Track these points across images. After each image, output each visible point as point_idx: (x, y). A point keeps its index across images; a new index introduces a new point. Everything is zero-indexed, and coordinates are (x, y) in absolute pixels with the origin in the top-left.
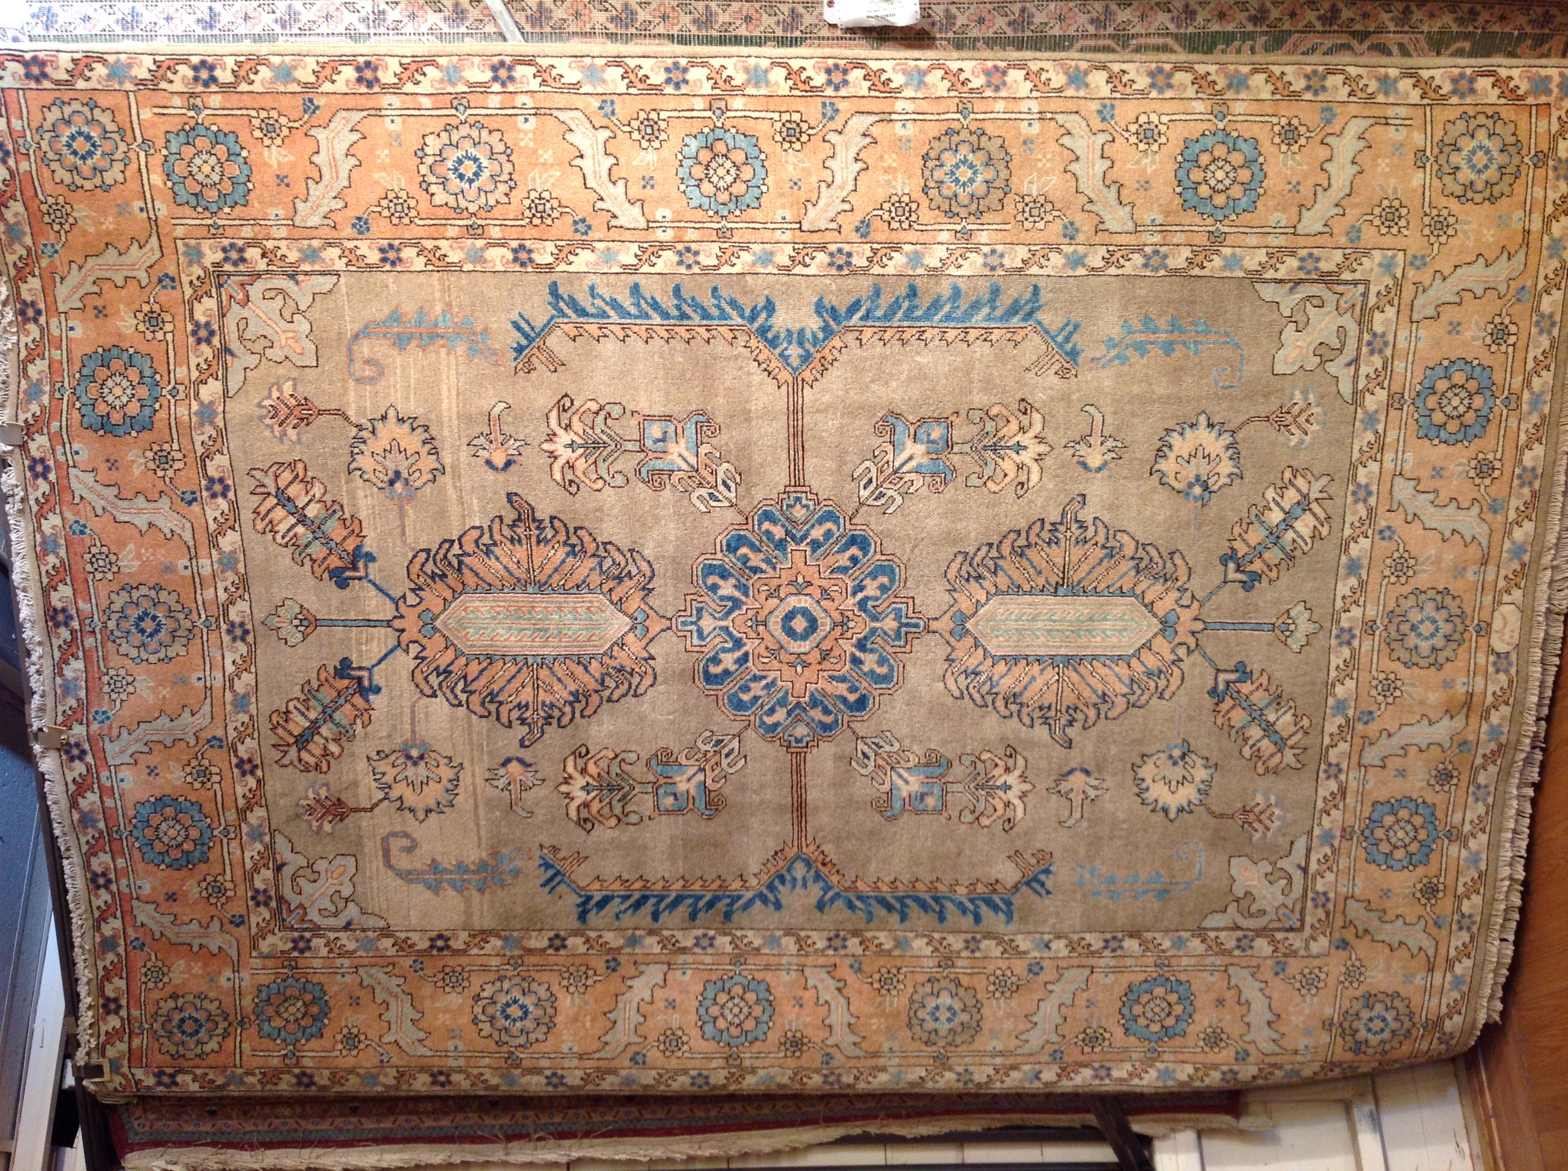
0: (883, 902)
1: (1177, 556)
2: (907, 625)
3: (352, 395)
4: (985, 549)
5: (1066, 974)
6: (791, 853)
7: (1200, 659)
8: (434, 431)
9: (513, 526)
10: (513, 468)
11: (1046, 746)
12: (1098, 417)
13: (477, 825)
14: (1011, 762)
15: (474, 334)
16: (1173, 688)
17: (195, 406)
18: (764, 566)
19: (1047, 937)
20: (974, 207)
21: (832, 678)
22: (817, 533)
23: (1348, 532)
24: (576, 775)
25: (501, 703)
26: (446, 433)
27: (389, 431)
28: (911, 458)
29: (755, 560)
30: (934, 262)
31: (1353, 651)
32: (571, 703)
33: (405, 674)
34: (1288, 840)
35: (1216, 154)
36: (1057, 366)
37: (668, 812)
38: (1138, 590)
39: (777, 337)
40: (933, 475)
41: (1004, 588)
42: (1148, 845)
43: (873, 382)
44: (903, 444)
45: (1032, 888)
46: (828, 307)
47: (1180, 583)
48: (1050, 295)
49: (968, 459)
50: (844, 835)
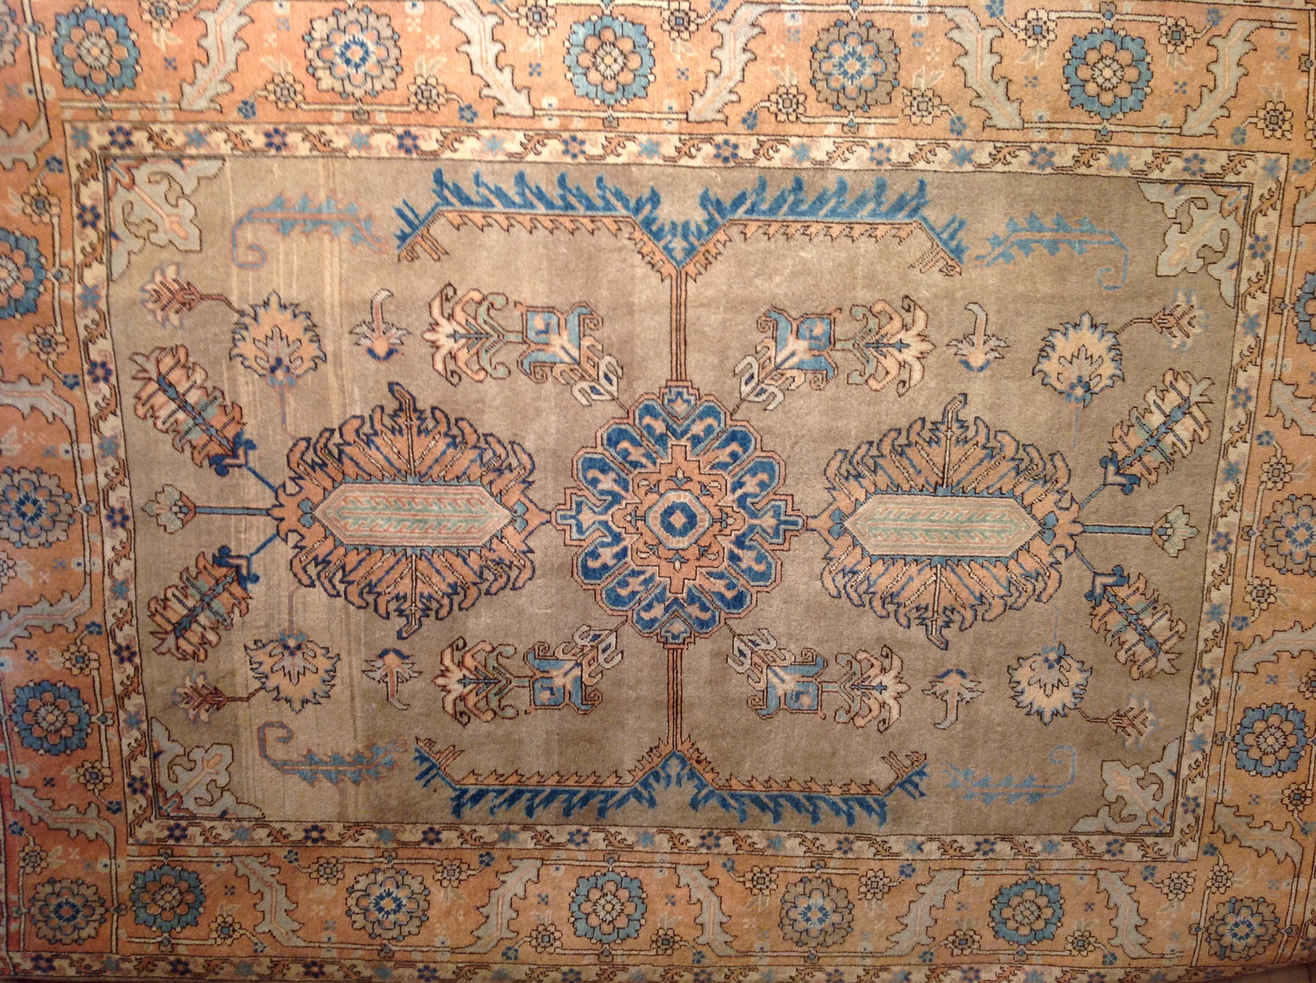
0: (756, 800)
1: (1057, 458)
2: (786, 522)
3: (234, 282)
4: (864, 448)
5: (939, 876)
6: (666, 750)
7: (1078, 562)
8: (316, 319)
9: (394, 416)
10: (395, 357)
11: (922, 647)
12: (982, 316)
13: (354, 717)
14: (887, 662)
15: (358, 220)
16: (1050, 590)
17: (79, 289)
18: (644, 461)
19: (919, 839)
20: (861, 101)
21: (710, 574)
22: (698, 428)
23: (1227, 436)
24: (453, 667)
25: (379, 594)
26: (328, 321)
27: (272, 317)
28: (793, 354)
29: (636, 454)
30: (820, 156)
31: (1229, 556)
32: (449, 596)
33: (284, 563)
34: (1161, 744)
35: (1104, 52)
36: (941, 263)
37: (544, 707)
38: (1018, 492)
39: (661, 229)
40: (815, 371)
41: (884, 487)
42: (1022, 749)
43: (756, 276)
44: (786, 340)
45: (906, 790)
46: (713, 199)
47: (1059, 485)
48: (936, 191)
49: (850, 355)
50: (719, 732)
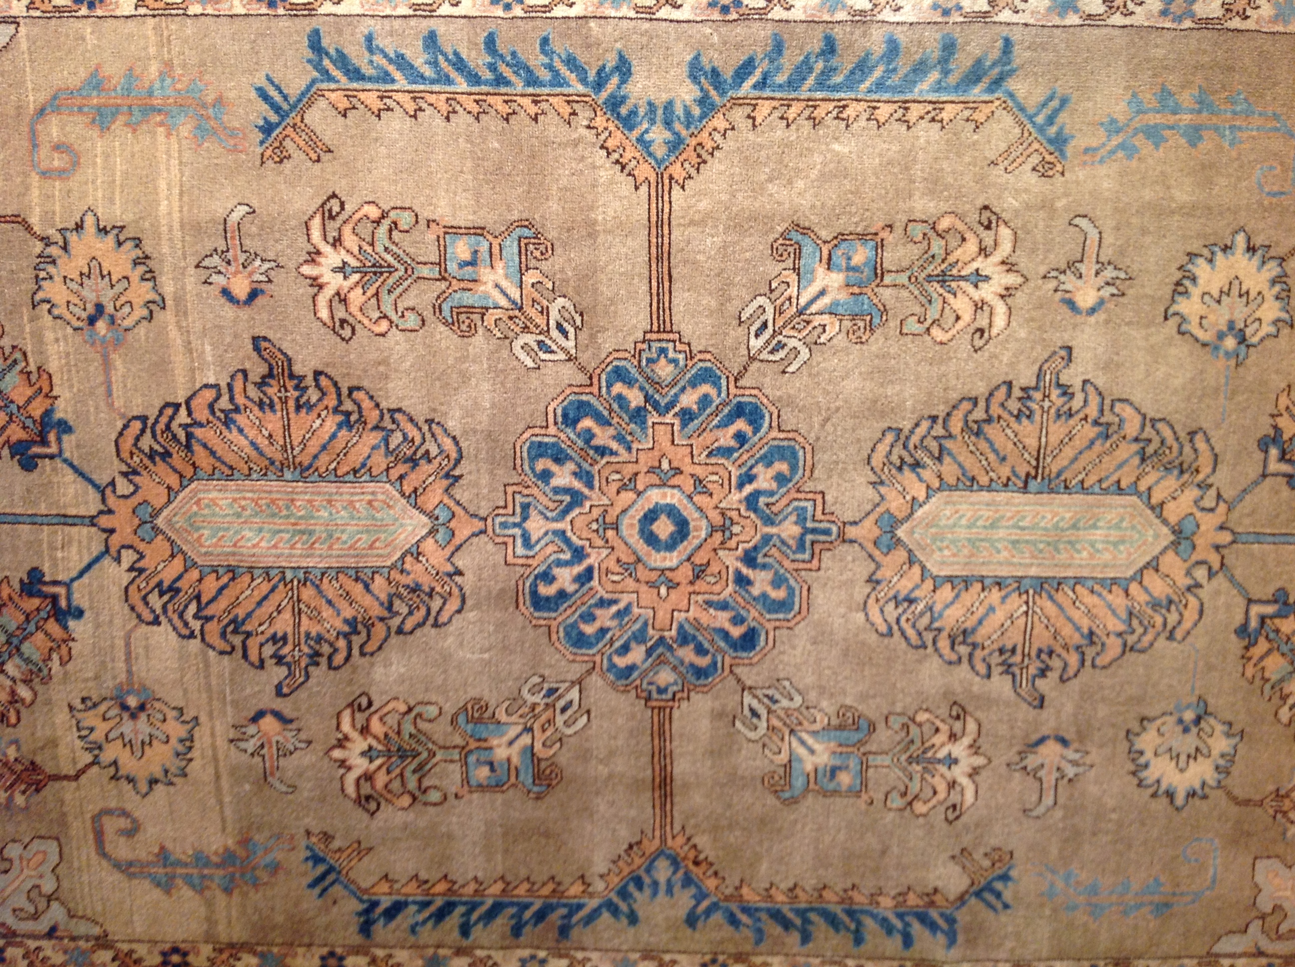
1: (1199, 438)
2: (814, 531)
3: (35, 195)
4: (925, 425)
6: (651, 846)
7: (1226, 584)
8: (149, 247)
9: (262, 384)
10: (260, 301)
11: (1007, 704)
12: (1093, 234)
13: (221, 803)
14: (958, 726)
15: (204, 106)
16: (1187, 624)
18: (614, 445)
21: (709, 604)
22: (689, 400)
24: (354, 735)
25: (248, 635)
26: (165, 250)
27: (87, 246)
28: (822, 293)
29: (603, 437)
30: (861, 3)
32: (346, 636)
33: (116, 592)
36: (1035, 159)
37: (481, 788)
38: (1143, 486)
39: (633, 113)
40: (854, 317)
41: (952, 481)
42: (1145, 842)
43: (770, 180)
44: (813, 272)
45: (984, 900)
46: (708, 68)
47: (1201, 477)
48: (1028, 54)
49: (905, 294)
50: (724, 822)
